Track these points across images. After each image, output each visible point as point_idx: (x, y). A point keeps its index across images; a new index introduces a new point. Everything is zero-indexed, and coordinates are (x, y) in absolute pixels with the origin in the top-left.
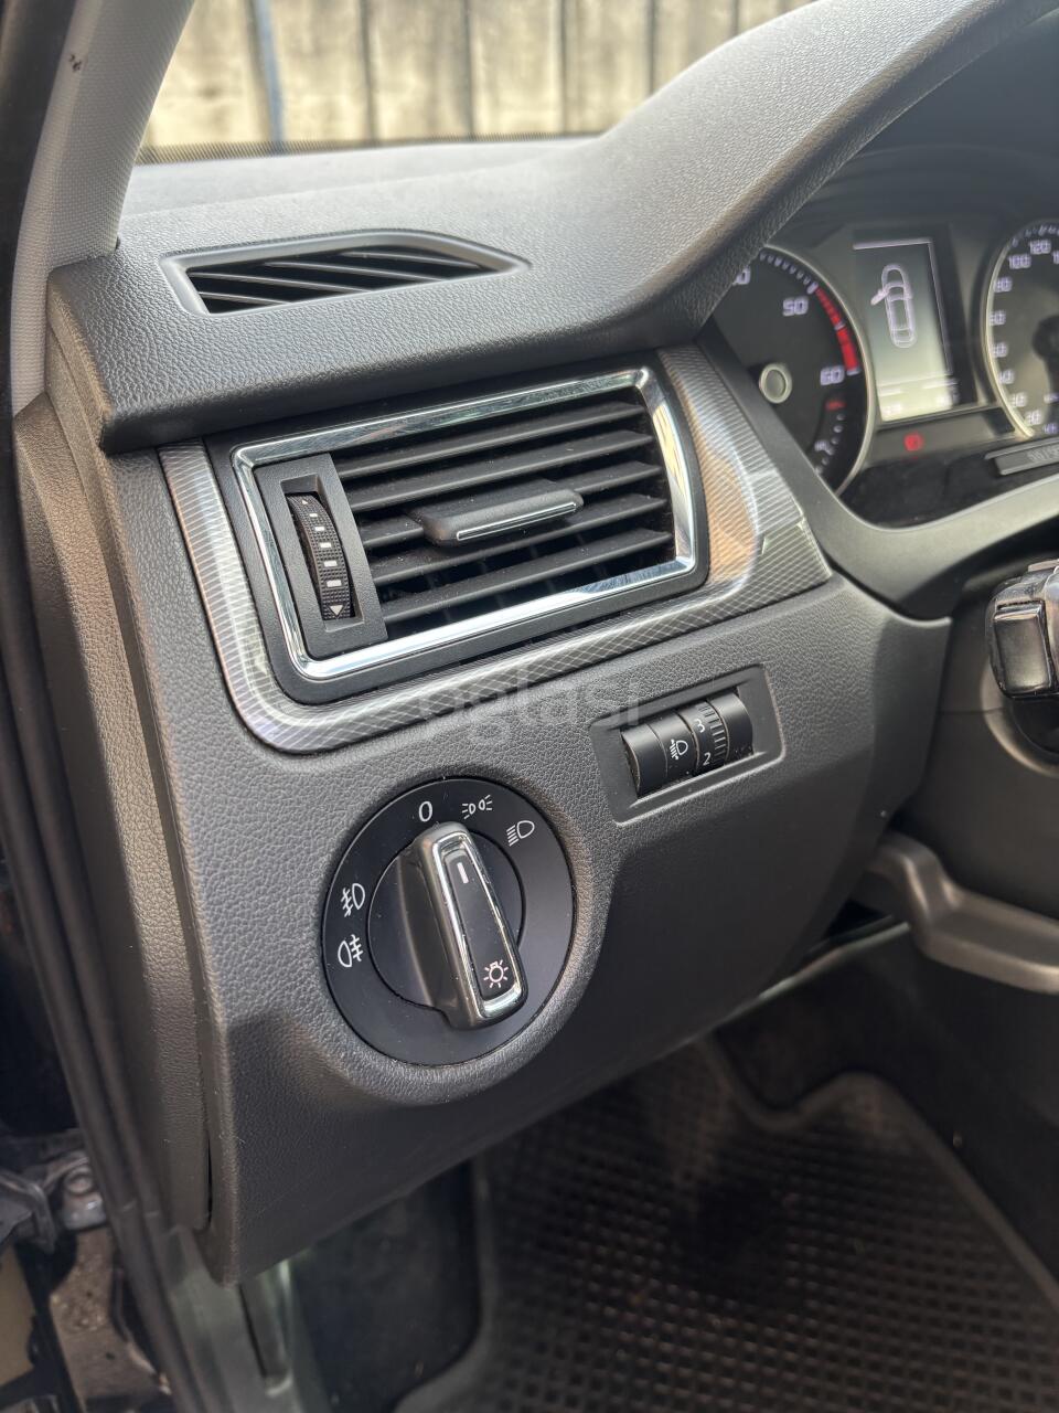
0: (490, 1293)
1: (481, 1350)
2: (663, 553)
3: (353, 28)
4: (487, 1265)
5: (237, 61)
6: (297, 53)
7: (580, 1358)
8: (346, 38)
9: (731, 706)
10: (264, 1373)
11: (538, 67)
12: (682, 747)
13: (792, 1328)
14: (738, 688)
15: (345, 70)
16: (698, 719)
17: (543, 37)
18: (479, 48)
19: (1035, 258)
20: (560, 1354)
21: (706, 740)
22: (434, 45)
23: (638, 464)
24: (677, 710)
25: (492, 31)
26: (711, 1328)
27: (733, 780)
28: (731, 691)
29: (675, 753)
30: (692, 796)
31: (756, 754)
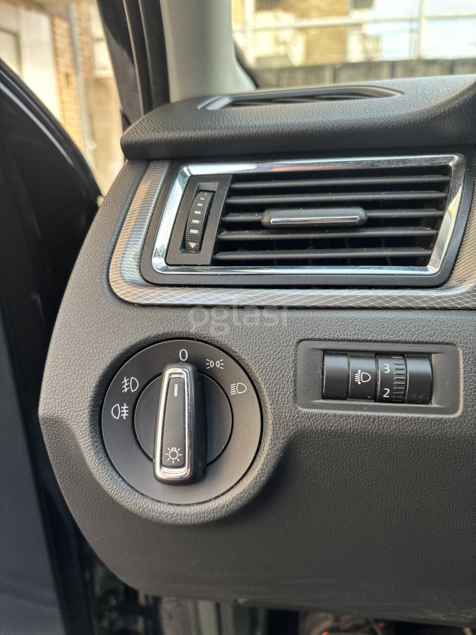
2: (422, 261)
9: (419, 367)
12: (365, 377)
16: (387, 366)
21: (387, 381)
24: (377, 354)
27: (405, 415)
28: (426, 356)
29: (359, 379)
30: (366, 413)
31: (434, 405)
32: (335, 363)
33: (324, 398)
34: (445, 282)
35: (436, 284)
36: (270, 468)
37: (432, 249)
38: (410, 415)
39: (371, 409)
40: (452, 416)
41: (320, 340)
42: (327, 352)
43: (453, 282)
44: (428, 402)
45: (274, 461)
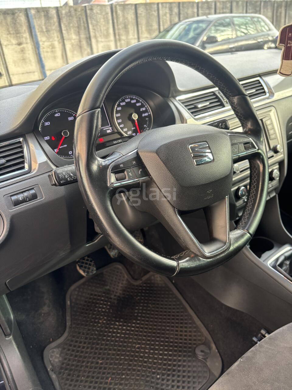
0: (68, 324)
1: (66, 335)
2: (23, 168)
3: (57, 24)
4: (68, 318)
5: (27, 35)
6: (42, 31)
7: (88, 334)
8: (55, 26)
9: (32, 192)
10: (5, 335)
11: (107, 30)
12: (22, 198)
13: (134, 323)
14: (34, 188)
15: (55, 35)
16: (26, 194)
17: (108, 23)
18: (91, 27)
19: (126, 103)
20: (83, 334)
21: (27, 197)
22: (79, 27)
23: (21, 154)
24: (22, 192)
25: (94, 22)
26: (116, 325)
27: (33, 203)
28: (33, 189)
29: (21, 199)
30: (25, 206)
31: (38, 198)
32: (14, 198)
33: (15, 206)
34: (31, 171)
35: (29, 172)
36: (9, 226)
37: (24, 164)
38: (34, 202)
39: (26, 204)
40: (43, 199)
41: (8, 194)
42: (11, 196)
43: (32, 171)
44: (37, 198)
45: (9, 225)
